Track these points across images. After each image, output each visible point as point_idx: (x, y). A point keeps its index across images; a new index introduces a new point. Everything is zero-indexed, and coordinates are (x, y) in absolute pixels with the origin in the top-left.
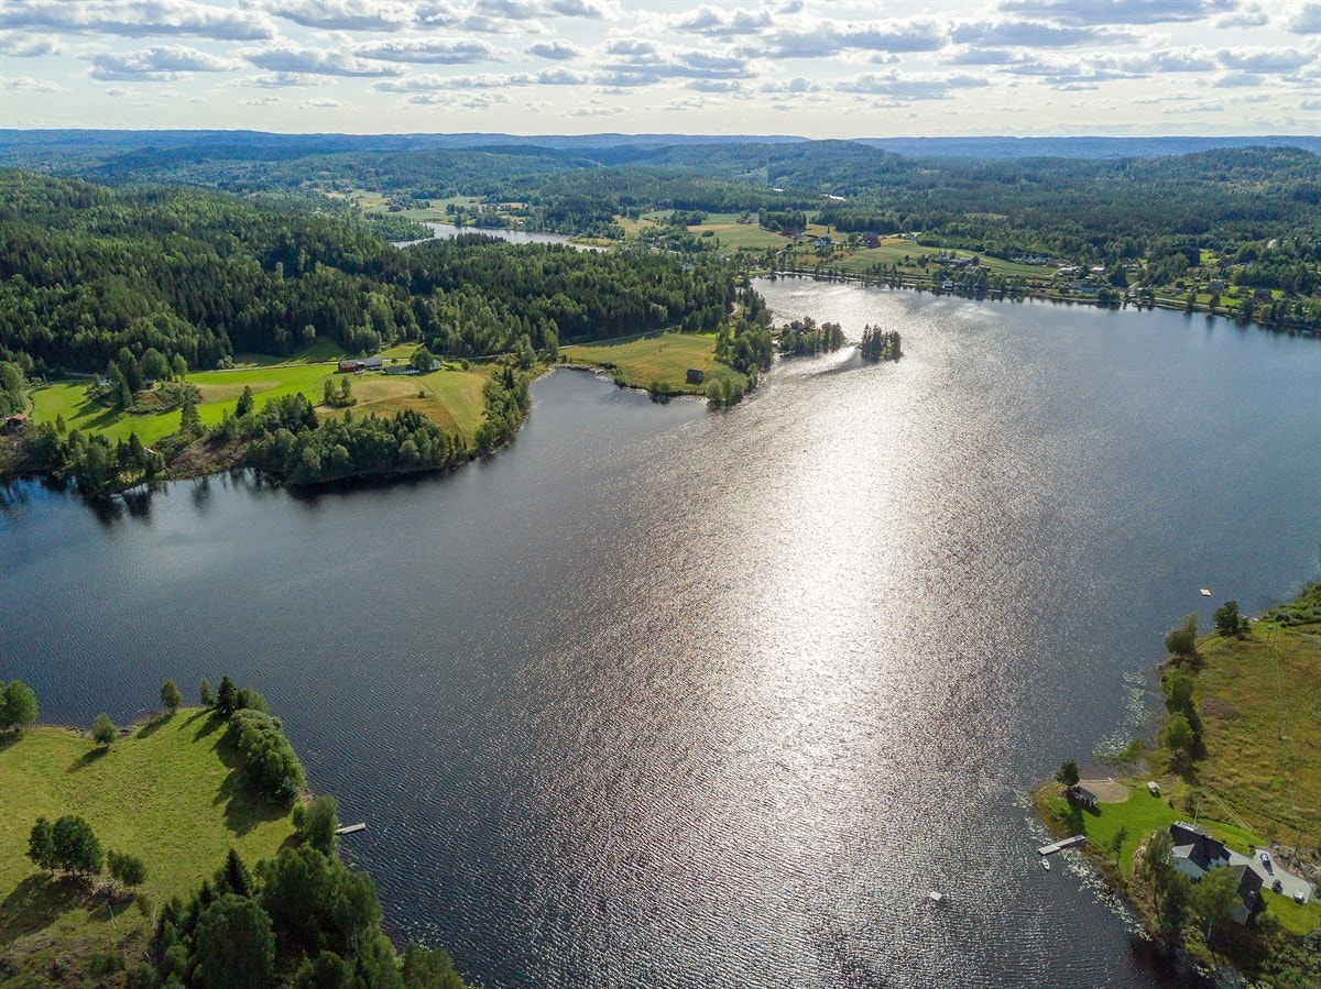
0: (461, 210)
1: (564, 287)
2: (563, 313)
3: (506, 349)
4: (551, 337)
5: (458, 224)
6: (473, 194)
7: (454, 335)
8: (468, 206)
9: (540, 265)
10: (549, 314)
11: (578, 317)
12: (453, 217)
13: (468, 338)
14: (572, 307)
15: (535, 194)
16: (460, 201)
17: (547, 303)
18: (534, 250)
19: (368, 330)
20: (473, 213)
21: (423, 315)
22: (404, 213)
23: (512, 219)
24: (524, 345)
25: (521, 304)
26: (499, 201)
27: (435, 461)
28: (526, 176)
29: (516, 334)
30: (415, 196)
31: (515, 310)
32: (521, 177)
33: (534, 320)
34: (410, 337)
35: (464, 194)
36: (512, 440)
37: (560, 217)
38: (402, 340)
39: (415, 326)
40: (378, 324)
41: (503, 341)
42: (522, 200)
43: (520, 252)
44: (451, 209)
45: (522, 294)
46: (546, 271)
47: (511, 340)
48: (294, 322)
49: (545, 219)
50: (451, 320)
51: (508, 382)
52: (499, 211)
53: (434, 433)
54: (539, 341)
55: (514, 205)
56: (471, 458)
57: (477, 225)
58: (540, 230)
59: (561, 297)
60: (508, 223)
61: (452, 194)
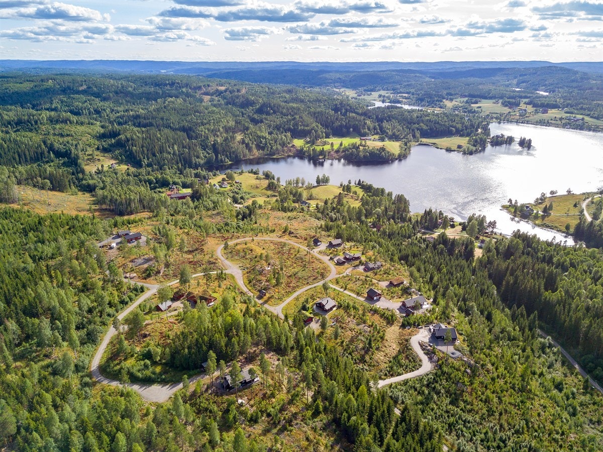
0: (384, 96)
1: (423, 122)
2: (422, 129)
3: (404, 138)
4: (418, 134)
5: (383, 101)
6: (388, 90)
7: (390, 133)
8: (387, 95)
9: (415, 115)
10: (418, 129)
11: (426, 130)
12: (382, 99)
13: (394, 134)
14: (425, 127)
15: (413, 90)
16: (383, 93)
17: (417, 126)
18: (413, 111)
19: (367, 130)
20: (388, 98)
21: (381, 128)
22: (362, 97)
23: (404, 100)
24: (410, 137)
25: (409, 126)
26: (398, 93)
27: (388, 159)
28: (410, 83)
29: (408, 134)
30: (365, 90)
31: (407, 127)
32: (407, 83)
33: (413, 130)
34: (377, 133)
35: (384, 90)
36: (407, 157)
37: (422, 100)
38: (375, 134)
39: (378, 130)
40: (369, 129)
41: (403, 135)
42: (407, 93)
43: (409, 111)
44: (380, 96)
45: (410, 123)
46: (417, 117)
47: (406, 136)
48: (348, 128)
49: (416, 101)
50: (389, 129)
51: (406, 144)
52: (398, 97)
53: (388, 152)
54: (414, 136)
55: (404, 95)
56: (397, 159)
57: (390, 102)
58: (414, 105)
59: (422, 124)
60: (402, 101)
61: (379, 90)
